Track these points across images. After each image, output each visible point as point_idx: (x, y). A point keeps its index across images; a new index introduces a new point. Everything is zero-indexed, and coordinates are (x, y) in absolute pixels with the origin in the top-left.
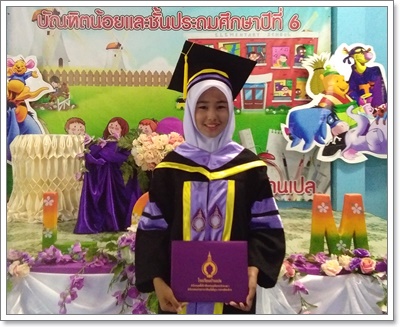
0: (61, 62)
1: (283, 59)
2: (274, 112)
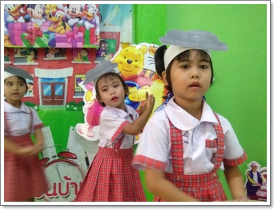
1: (84, 53)
2: (75, 108)
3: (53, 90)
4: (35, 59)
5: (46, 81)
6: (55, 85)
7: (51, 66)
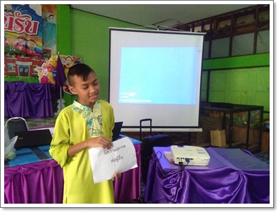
3: (24, 70)
4: (16, 57)
5: (21, 67)
6: (24, 68)
7: (23, 60)
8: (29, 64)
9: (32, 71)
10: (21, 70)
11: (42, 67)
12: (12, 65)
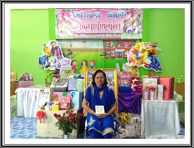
0: (71, 46)
1: (127, 45)
2: (124, 59)
4: (116, 47)
5: (118, 52)
6: (120, 53)
7: (119, 48)
8: (123, 50)
9: (124, 55)
10: (118, 54)
11: (130, 52)
12: (113, 52)
